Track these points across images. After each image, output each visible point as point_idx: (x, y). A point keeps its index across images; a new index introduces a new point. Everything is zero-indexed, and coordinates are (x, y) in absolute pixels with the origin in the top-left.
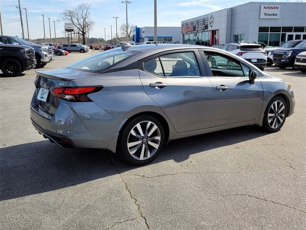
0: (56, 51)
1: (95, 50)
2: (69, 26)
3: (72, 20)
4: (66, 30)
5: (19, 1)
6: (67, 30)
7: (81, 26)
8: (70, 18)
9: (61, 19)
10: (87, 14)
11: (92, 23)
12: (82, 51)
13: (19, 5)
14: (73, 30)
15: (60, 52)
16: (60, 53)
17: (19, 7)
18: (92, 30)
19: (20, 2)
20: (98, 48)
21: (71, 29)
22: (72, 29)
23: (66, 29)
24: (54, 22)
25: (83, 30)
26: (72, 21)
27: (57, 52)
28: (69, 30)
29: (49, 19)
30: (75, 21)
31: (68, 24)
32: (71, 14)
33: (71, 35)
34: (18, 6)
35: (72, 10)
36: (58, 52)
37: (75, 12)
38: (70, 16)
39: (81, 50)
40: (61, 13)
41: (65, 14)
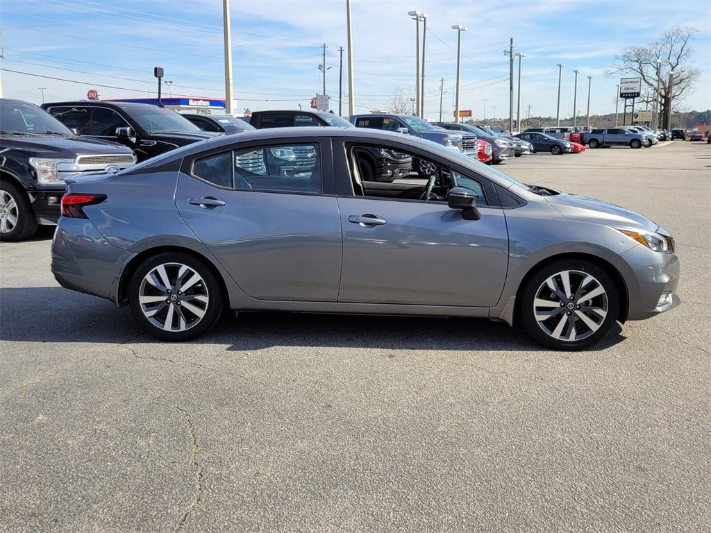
0: (551, 144)
1: (691, 140)
2: (631, 86)
3: (641, 71)
4: (622, 95)
5: (512, 39)
6: (625, 94)
7: (663, 83)
8: (636, 65)
9: (614, 70)
10: (683, 52)
11: (694, 74)
12: (635, 144)
13: (511, 47)
14: (638, 94)
15: (559, 146)
16: (560, 148)
17: (511, 52)
18: (692, 92)
19: (513, 41)
20: (701, 136)
21: (635, 91)
22: (637, 91)
23: (623, 91)
24: (590, 78)
25: (668, 93)
26: (642, 74)
27: (553, 146)
28: (628, 94)
29: (576, 72)
30: (650, 71)
31: (629, 80)
32: (640, 58)
33: (633, 106)
34: (509, 51)
35: (645, 46)
36: (556, 145)
37: (653, 52)
38: (637, 61)
39: (633, 140)
40: (616, 57)
41: (626, 58)
